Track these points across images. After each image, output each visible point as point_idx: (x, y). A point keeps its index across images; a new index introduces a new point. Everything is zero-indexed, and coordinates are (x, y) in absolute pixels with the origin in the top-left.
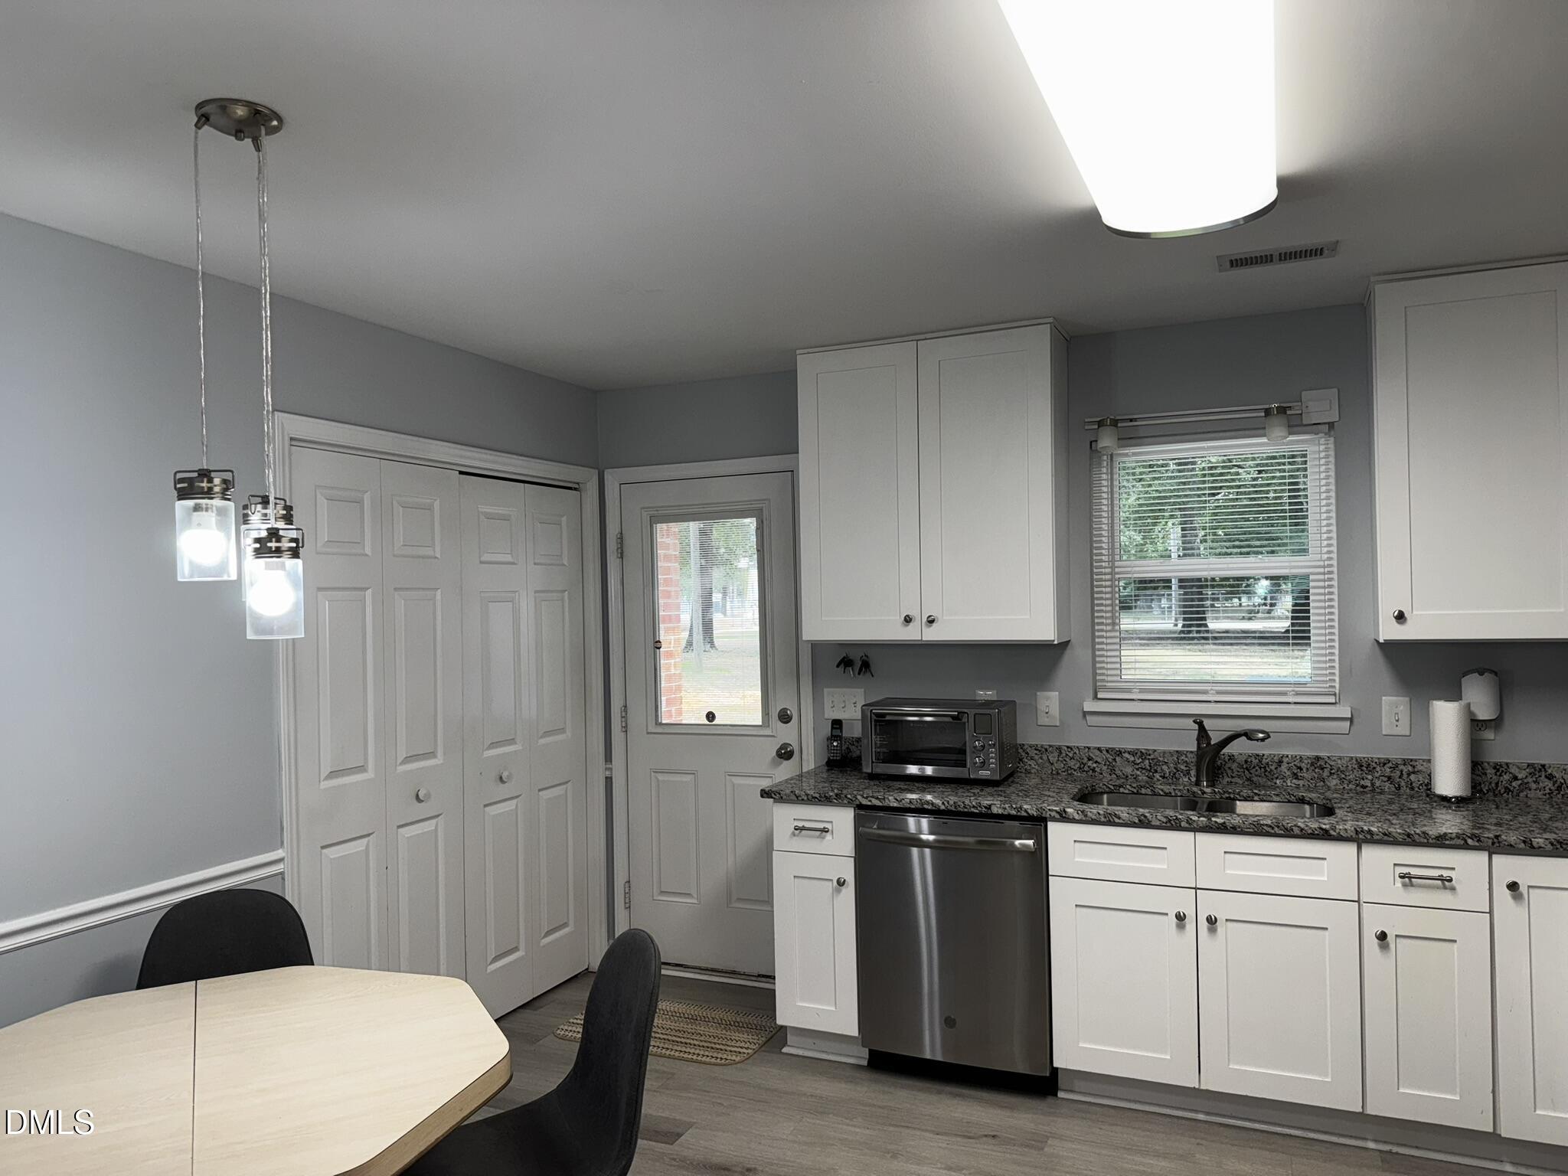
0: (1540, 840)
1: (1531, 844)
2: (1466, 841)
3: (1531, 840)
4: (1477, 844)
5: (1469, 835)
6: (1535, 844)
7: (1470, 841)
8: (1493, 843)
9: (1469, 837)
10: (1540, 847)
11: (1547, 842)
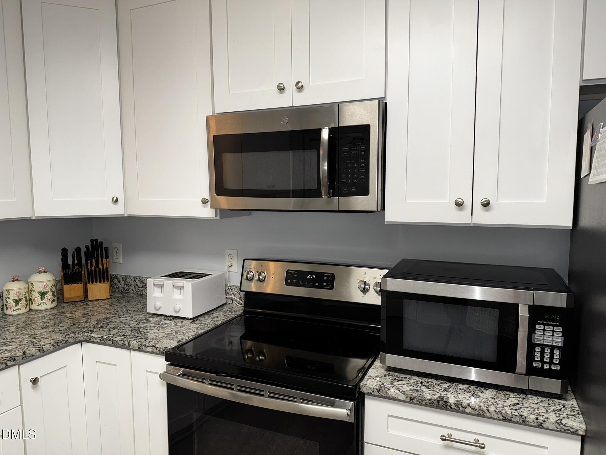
0: (47, 345)
1: (43, 350)
2: (6, 364)
3: (43, 348)
4: (13, 363)
5: (8, 359)
6: (45, 350)
7: (9, 363)
8: (23, 359)
9: (8, 360)
10: (48, 350)
11: (51, 345)
